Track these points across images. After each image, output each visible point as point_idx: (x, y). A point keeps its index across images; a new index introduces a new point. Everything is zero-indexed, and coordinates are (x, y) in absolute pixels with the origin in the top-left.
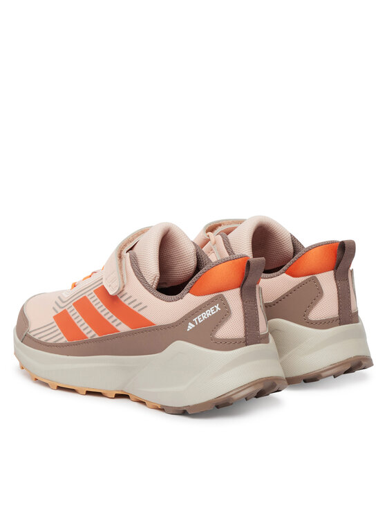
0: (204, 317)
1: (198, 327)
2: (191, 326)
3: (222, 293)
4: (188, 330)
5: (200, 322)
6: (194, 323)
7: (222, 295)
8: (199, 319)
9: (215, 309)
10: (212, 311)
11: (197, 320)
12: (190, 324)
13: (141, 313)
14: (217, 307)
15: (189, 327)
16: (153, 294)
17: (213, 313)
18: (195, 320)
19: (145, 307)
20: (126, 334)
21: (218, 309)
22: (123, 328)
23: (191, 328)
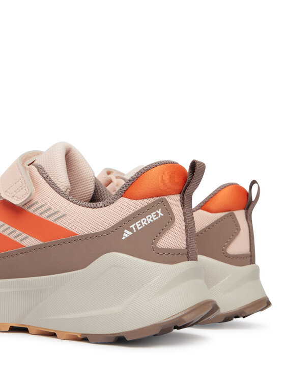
0: (143, 224)
1: (137, 235)
2: (127, 234)
3: (165, 197)
4: (124, 238)
5: (139, 228)
6: (131, 230)
7: (165, 199)
8: (138, 226)
9: (157, 214)
10: (154, 216)
11: (136, 227)
12: (126, 231)
13: (59, 223)
14: (159, 212)
15: (125, 235)
16: (72, 202)
17: (155, 219)
18: (133, 226)
19: (64, 216)
20: (35, 248)
21: (160, 214)
22: (30, 241)
23: (127, 236)
